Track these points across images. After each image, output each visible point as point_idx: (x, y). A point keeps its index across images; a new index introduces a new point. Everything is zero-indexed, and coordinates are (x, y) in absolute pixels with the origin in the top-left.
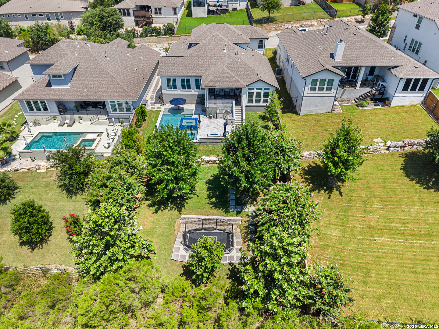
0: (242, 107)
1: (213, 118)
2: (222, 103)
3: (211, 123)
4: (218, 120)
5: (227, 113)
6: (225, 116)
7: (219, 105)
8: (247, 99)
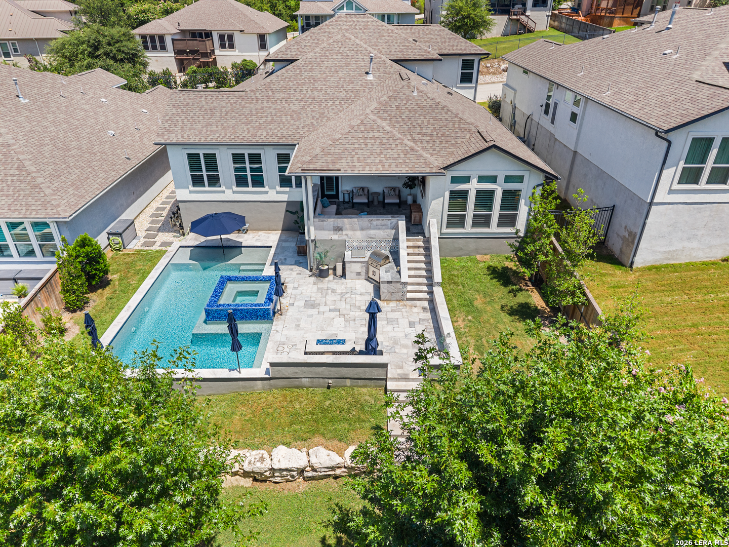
0: (427, 241)
1: (331, 277)
2: (362, 229)
3: (324, 292)
4: (348, 283)
5: (377, 258)
6: (371, 269)
7: (350, 233)
8: (446, 213)
